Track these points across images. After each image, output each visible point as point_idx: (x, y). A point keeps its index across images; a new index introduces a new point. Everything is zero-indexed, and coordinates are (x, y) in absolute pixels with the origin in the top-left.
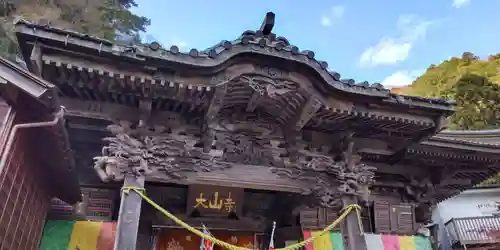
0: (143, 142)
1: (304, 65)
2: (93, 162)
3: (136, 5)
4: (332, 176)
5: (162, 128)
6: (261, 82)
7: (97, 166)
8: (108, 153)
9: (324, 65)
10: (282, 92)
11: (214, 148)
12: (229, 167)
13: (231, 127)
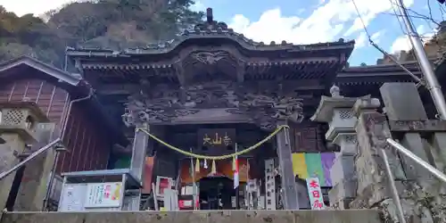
0: (145, 103)
1: (228, 39)
2: (122, 118)
3: (193, 3)
4: (269, 109)
5: (158, 94)
6: (203, 55)
7: (124, 120)
8: (128, 112)
9: (241, 37)
10: (217, 59)
11: (189, 101)
12: (197, 112)
13: (200, 87)
